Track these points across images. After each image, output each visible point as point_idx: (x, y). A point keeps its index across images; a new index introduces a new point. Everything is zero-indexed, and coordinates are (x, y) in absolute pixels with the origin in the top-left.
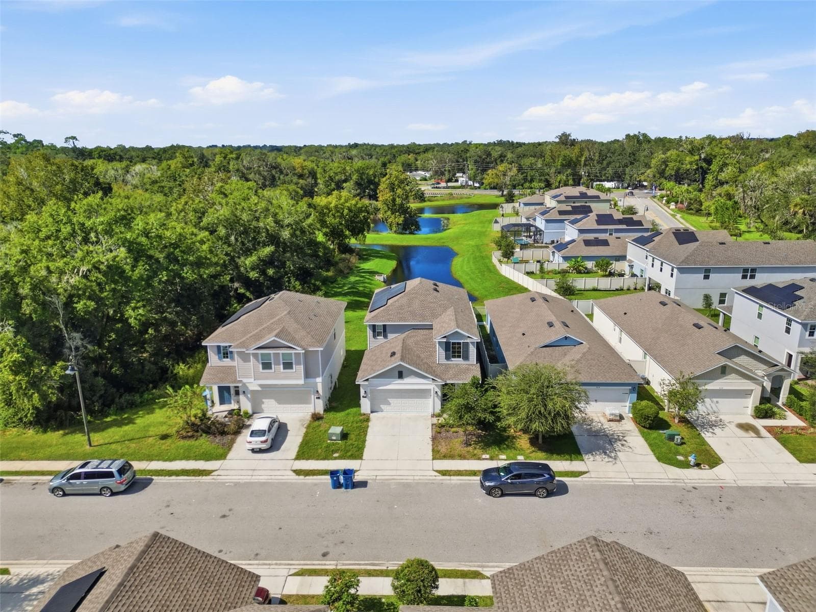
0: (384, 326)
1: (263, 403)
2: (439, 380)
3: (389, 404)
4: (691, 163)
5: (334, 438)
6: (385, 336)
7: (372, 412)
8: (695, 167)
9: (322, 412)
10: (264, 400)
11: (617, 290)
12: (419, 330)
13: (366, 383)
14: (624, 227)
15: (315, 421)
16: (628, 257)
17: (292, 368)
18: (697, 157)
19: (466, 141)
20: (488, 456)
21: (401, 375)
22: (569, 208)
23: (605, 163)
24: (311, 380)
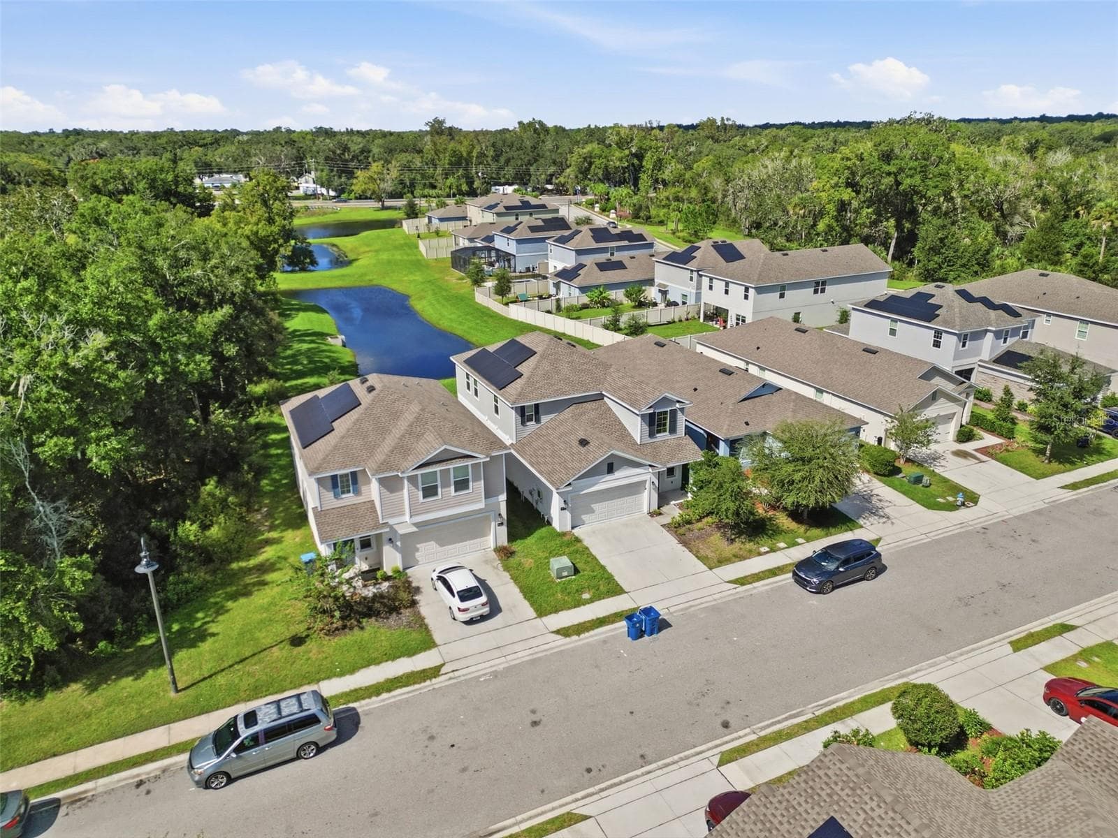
0: (537, 406)
1: (417, 550)
2: (659, 466)
3: (593, 511)
4: (621, 160)
5: (565, 574)
6: (538, 421)
7: (573, 528)
8: (626, 164)
9: (506, 543)
10: (418, 546)
11: (669, 323)
12: (584, 405)
13: (570, 488)
14: (626, 243)
15: (508, 557)
16: (657, 281)
17: (467, 487)
18: (627, 152)
19: (280, 128)
20: (767, 549)
21: (610, 469)
22: (540, 223)
23: (502, 160)
24: (492, 500)
